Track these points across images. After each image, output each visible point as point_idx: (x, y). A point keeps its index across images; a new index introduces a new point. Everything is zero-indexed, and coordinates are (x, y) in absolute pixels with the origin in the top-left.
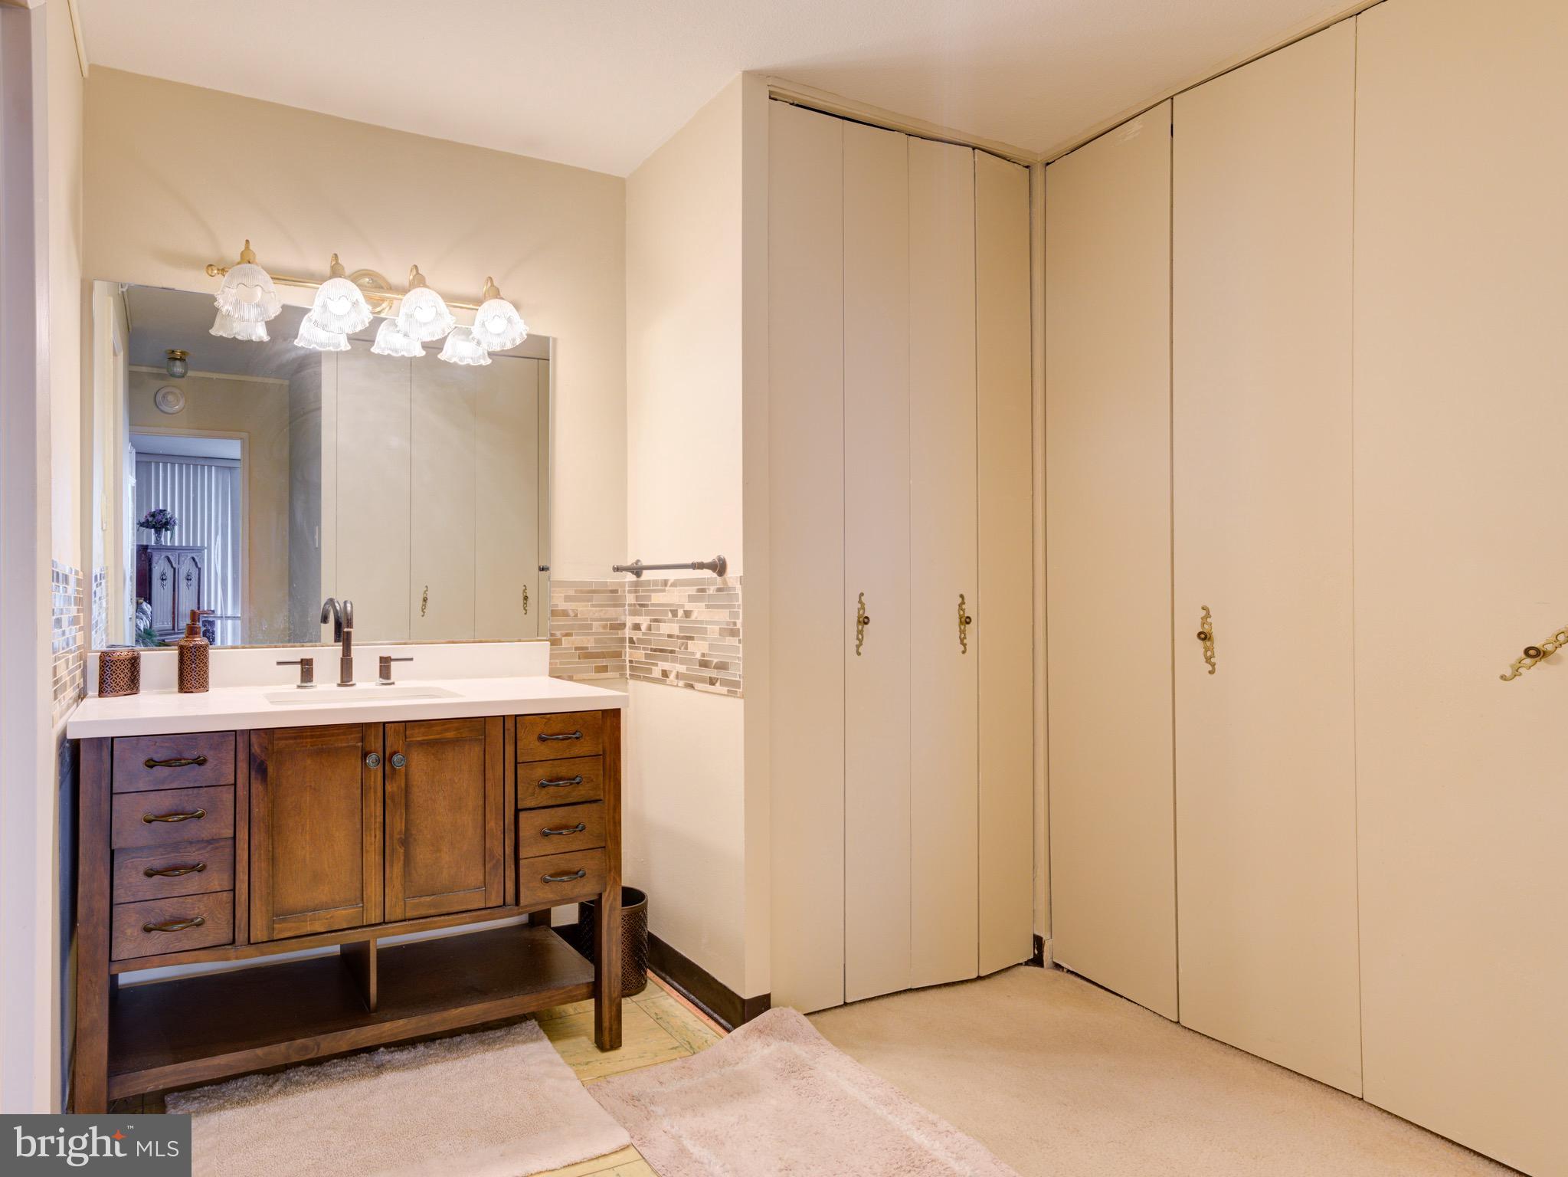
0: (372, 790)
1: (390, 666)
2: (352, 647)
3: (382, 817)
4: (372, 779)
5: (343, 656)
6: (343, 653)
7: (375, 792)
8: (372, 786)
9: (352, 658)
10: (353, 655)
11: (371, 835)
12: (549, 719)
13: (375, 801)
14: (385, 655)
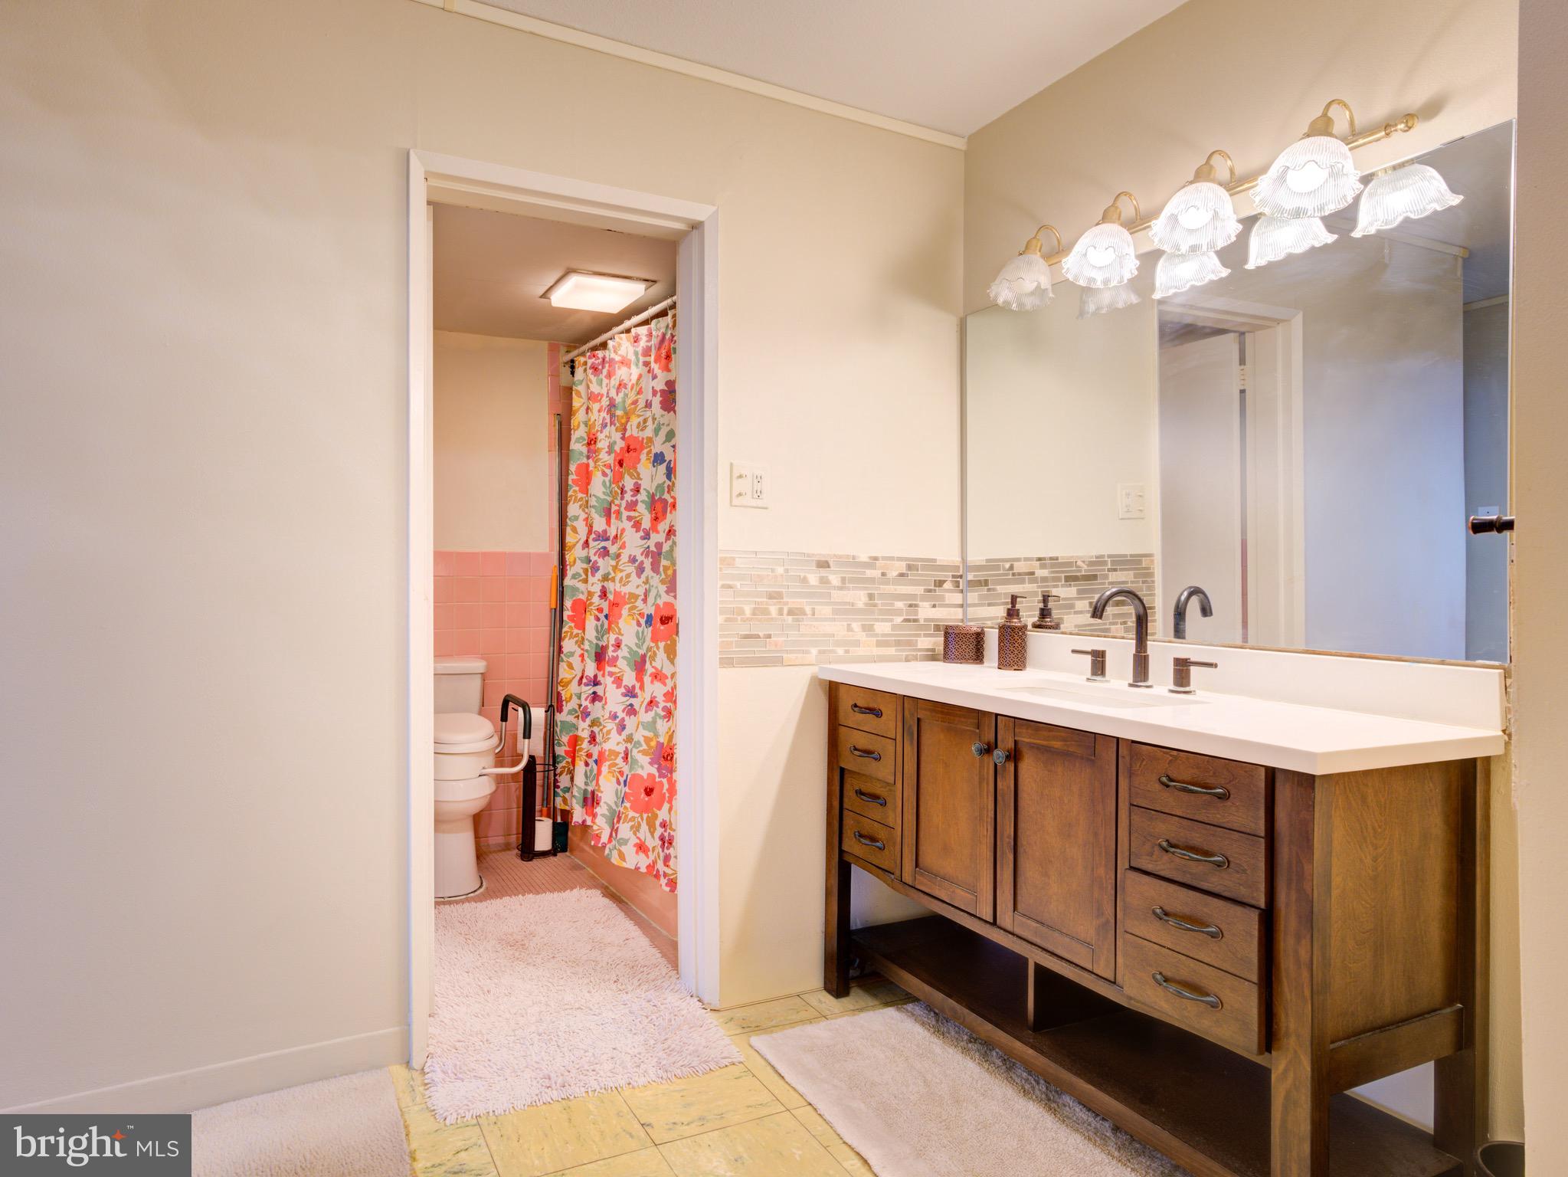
0: (985, 781)
1: (1189, 670)
2: (1148, 643)
3: (993, 812)
4: (986, 771)
5: (1137, 651)
6: (1136, 649)
7: (988, 784)
8: (986, 777)
9: (1148, 655)
10: (1149, 651)
11: (983, 826)
12: (1176, 758)
13: (987, 796)
14: (1182, 656)
